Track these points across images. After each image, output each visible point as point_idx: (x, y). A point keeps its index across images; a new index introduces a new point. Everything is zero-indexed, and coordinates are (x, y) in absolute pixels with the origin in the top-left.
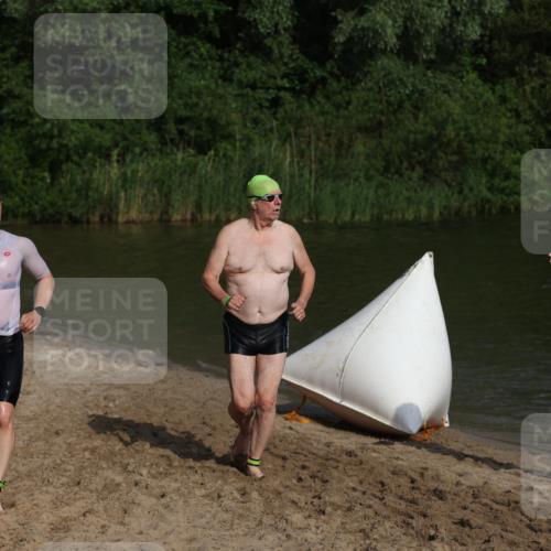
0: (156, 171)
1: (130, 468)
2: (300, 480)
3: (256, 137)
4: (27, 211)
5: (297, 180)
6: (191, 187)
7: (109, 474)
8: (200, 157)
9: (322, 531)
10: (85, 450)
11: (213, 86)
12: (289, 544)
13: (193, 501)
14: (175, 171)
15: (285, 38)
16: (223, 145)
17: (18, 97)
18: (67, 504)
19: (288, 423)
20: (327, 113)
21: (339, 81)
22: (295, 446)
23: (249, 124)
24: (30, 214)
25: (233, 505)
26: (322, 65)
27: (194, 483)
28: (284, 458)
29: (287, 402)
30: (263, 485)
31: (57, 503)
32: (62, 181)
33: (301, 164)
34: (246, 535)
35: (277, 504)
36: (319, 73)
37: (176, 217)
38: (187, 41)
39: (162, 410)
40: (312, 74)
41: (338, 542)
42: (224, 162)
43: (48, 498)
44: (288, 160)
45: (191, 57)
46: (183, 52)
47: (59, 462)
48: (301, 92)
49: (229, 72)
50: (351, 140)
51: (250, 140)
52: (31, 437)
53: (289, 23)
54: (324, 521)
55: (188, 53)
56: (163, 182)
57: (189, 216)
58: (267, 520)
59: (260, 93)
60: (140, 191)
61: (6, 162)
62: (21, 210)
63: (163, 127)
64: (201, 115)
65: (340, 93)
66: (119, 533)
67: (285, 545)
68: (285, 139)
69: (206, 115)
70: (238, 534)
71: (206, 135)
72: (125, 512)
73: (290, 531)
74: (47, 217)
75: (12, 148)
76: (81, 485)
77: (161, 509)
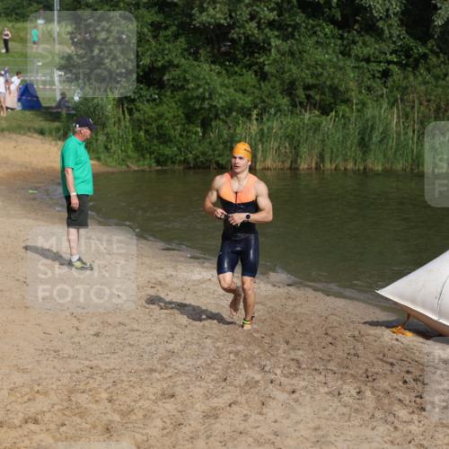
0: (287, 128)
1: (267, 369)
2: (405, 382)
3: (369, 101)
4: (182, 158)
5: (402, 139)
6: (316, 142)
7: (250, 373)
8: (324, 117)
9: (424, 425)
10: (230, 353)
11: (335, 60)
12: (397, 434)
13: (317, 397)
14: (303, 128)
15: (394, 21)
16: (343, 108)
17: (177, 66)
18: (216, 397)
19: (395, 336)
20: (428, 83)
21: (438, 57)
22: (400, 355)
23: (363, 91)
24: (185, 161)
25: (351, 400)
26: (424, 43)
27: (318, 382)
28: (392, 364)
29: (394, 318)
30: (375, 386)
31: (209, 395)
32: (212, 135)
33: (406, 124)
34: (361, 426)
35: (386, 401)
36: (422, 50)
37: (303, 166)
38: (314, 23)
39: (293, 322)
40: (416, 51)
41: (436, 434)
42: (343, 121)
43: (201, 391)
44: (395, 120)
45: (319, 36)
46: (311, 32)
47: (209, 362)
48: (407, 65)
49: (347, 49)
51: (364, 104)
52: (187, 341)
53: (398, 9)
54: (425, 417)
55: (315, 33)
56: (294, 137)
57: (313, 165)
58: (379, 414)
59: (373, 66)
60: (274, 144)
61: (167, 119)
62: (178, 158)
63: (294, 92)
64: (325, 83)
65: (440, 67)
66: (259, 421)
67: (393, 435)
68: (393, 104)
69: (328, 83)
70: (354, 425)
71: (329, 99)
72: (263, 404)
73: (397, 424)
74: (199, 164)
75: (171, 108)
76: (227, 381)
77: (293, 404)
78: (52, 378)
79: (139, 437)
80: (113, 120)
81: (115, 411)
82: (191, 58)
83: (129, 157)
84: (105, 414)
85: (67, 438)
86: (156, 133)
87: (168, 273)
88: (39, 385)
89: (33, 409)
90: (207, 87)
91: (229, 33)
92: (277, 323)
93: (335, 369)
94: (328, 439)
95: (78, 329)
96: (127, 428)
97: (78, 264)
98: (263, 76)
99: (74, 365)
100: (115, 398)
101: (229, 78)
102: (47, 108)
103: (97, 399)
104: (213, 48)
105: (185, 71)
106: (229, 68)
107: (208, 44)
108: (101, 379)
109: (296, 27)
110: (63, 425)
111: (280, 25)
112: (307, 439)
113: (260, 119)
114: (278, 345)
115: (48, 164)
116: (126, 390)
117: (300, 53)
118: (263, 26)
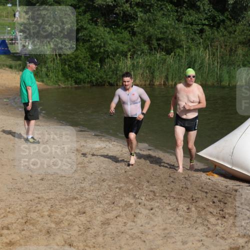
0: (147, 62)
1: (137, 196)
2: (214, 202)
3: (193, 46)
4: (89, 80)
5: (211, 67)
6: (164, 70)
7: (128, 199)
8: (168, 56)
9: (224, 226)
10: (116, 188)
11: (173, 24)
12: (210, 231)
13: (165, 212)
14: (156, 62)
15: (206, 2)
16: (178, 50)
17: (86, 29)
18: (109, 213)
19: (208, 177)
20: (225, 36)
21: (231, 21)
22: (211, 187)
23: (189, 41)
24: (91, 82)
25: (184, 213)
26: (223, 14)
27: (166, 203)
28: (206, 193)
29: (206, 167)
30: (197, 205)
31: (104, 212)
32: (106, 67)
33: (213, 59)
34: (189, 227)
35: (203, 213)
36: (221, 17)
37: (157, 83)
38: (162, 3)
39: (151, 170)
40: (218, 18)
41: (231, 231)
42: (178, 58)
43: (100, 209)
44: (207, 57)
45: (164, 10)
46: (160, 8)
47: (105, 193)
48: (213, 26)
49: (181, 17)
50: (236, 48)
51: (190, 48)
52: (92, 182)
54: (225, 222)
55: (162, 9)
56: (151, 67)
57: (162, 83)
58: (199, 221)
59: (195, 27)
60: (141, 71)
61: (80, 58)
62: (87, 80)
63: (151, 42)
64: (168, 37)
65: (231, 27)
66: (132, 226)
67: (207, 232)
68: (206, 48)
69: (170, 37)
70: (186, 227)
71: (170, 46)
72: (135, 216)
73: (209, 226)
74: (99, 83)
75: (83, 52)
76: (115, 204)
77: (151, 215)
78: (17, 204)
79: (66, 236)
80: (50, 60)
81: (52, 222)
82: (93, 24)
83: (59, 80)
84: (46, 223)
85: (25, 237)
86: (75, 66)
87: (82, 144)
88: (9, 208)
89: (6, 222)
90: (102, 40)
91: (114, 10)
92: (142, 171)
93: (175, 196)
94: (171, 235)
95: (31, 177)
96: (59, 231)
97: (32, 140)
98: (133, 34)
99: (29, 197)
100: (52, 214)
101: (115, 35)
102: (14, 54)
103: (42, 215)
104: (105, 18)
105: (90, 31)
106: (115, 30)
107: (103, 16)
108: (44, 204)
109: (151, 6)
110: (23, 230)
111: (143, 5)
112: (159, 235)
113: (132, 58)
114: (143, 183)
115: (14, 85)
116: (59, 210)
117: (154, 20)
118: (133, 6)
